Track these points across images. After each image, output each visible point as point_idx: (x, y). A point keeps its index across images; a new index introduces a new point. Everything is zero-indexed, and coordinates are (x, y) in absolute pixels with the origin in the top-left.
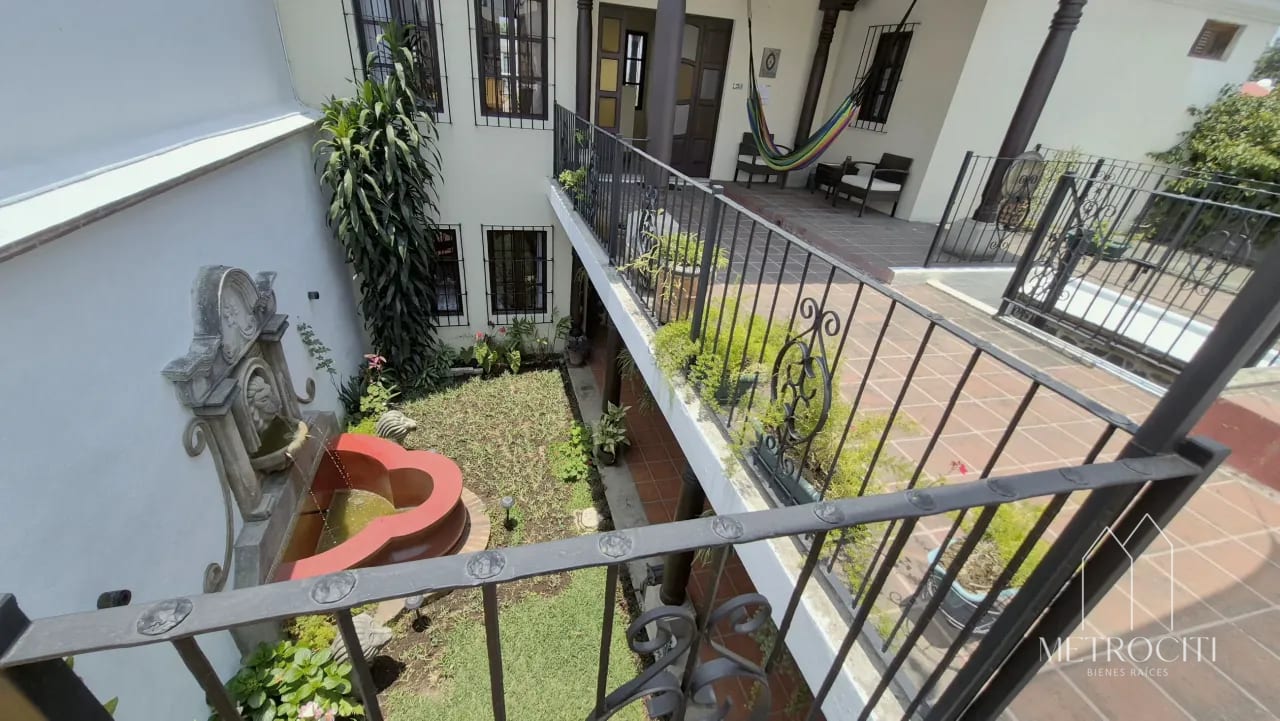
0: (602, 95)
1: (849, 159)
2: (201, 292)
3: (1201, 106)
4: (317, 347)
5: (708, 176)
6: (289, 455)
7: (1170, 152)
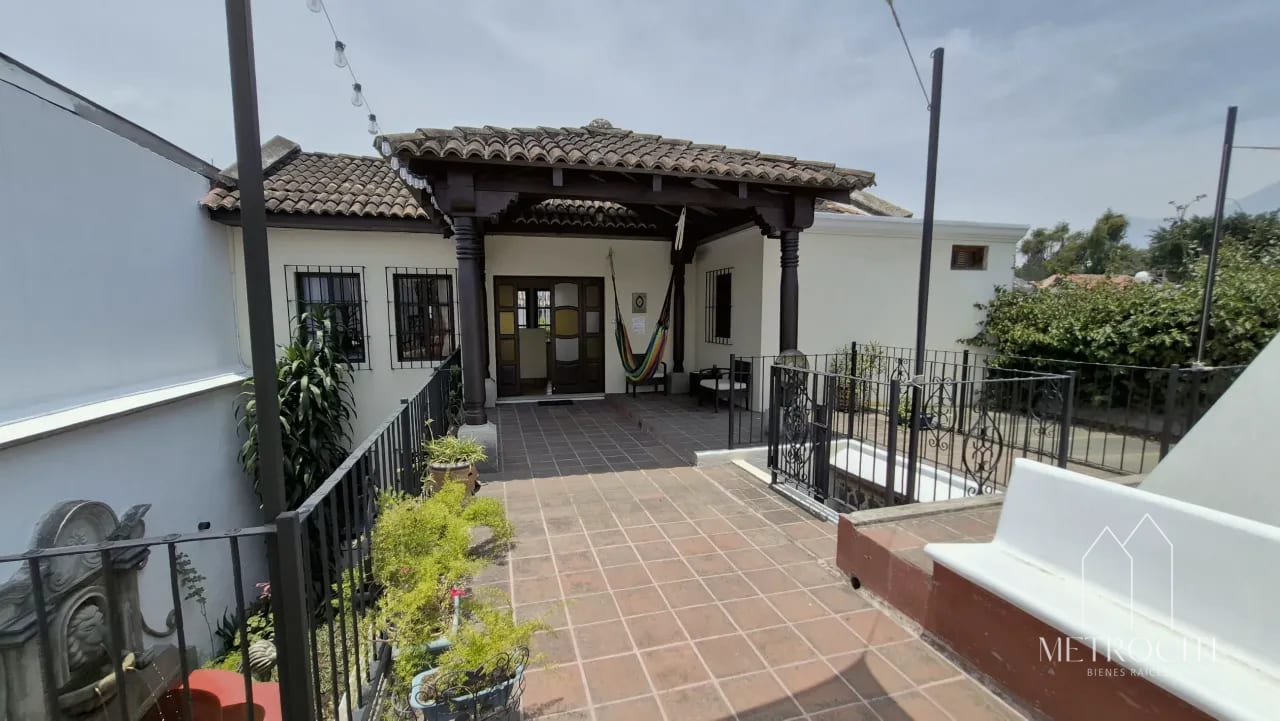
0: (499, 337)
1: (714, 366)
2: (46, 524)
3: (985, 302)
4: (192, 575)
5: (603, 391)
6: (97, 690)
7: (976, 338)
